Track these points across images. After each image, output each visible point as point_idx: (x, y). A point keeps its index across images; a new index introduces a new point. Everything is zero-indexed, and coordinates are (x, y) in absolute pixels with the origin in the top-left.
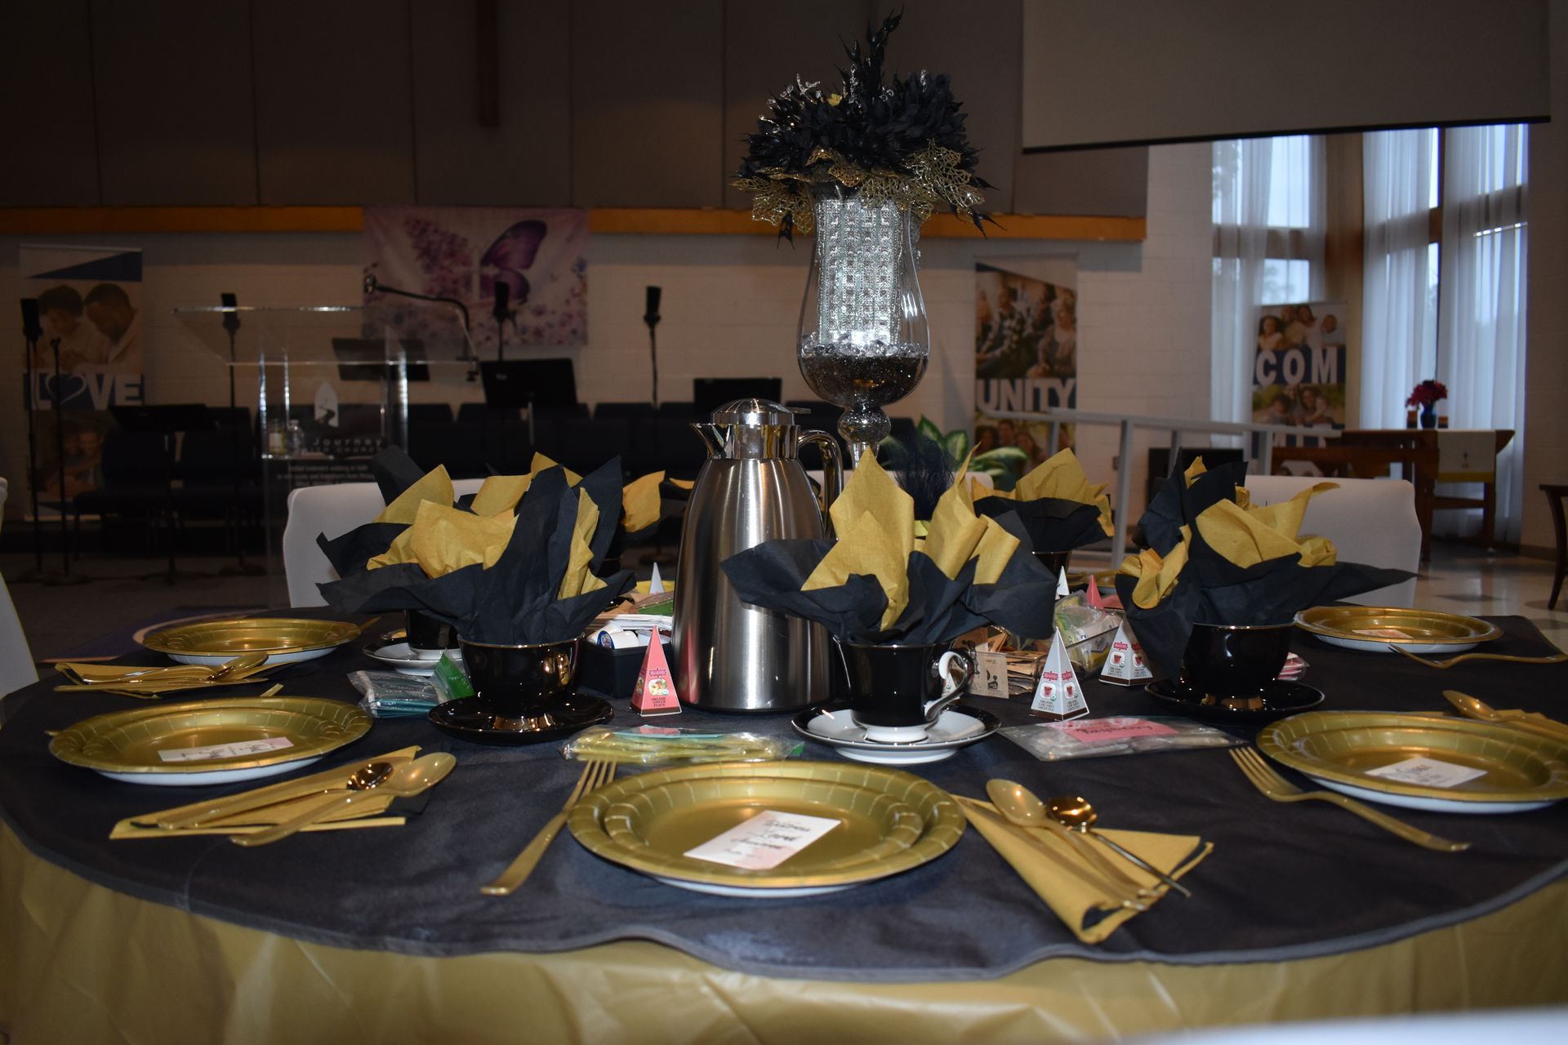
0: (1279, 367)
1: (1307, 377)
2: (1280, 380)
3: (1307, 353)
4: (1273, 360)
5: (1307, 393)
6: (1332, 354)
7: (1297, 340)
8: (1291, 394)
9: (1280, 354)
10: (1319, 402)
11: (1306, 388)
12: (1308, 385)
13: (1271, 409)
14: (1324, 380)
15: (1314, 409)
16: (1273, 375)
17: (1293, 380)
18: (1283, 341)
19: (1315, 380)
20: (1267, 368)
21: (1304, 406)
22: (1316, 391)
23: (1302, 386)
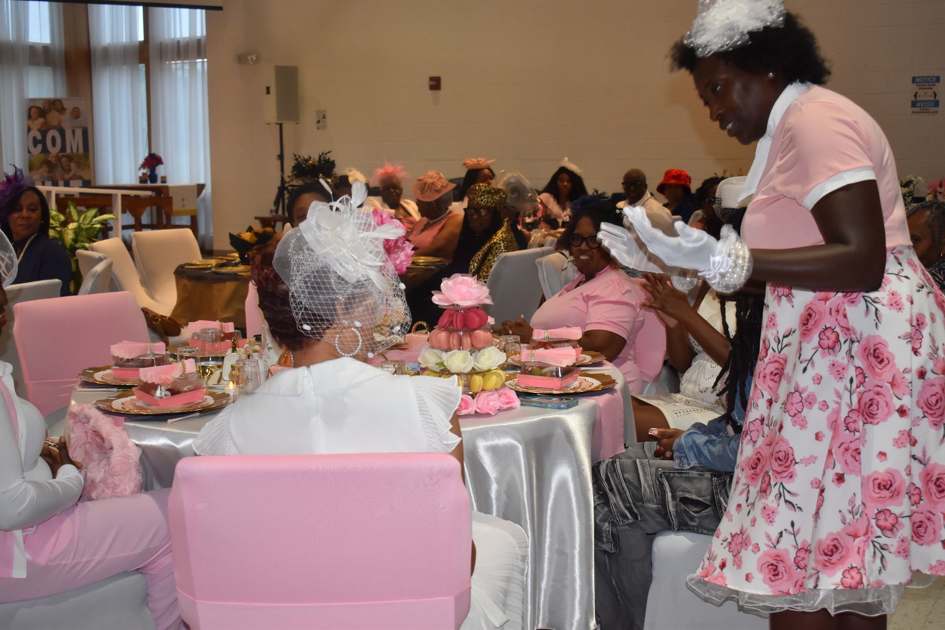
0: (43, 142)
1: (63, 149)
2: (45, 150)
3: (62, 132)
4: (39, 137)
5: (64, 160)
6: (79, 133)
7: (54, 123)
8: (53, 160)
9: (44, 133)
10: (73, 165)
11: (63, 156)
12: (64, 154)
13: (41, 170)
14: (75, 151)
15: (70, 170)
16: (40, 146)
17: (54, 151)
18: (45, 124)
19: (68, 151)
20: (36, 142)
21: (63, 168)
22: (70, 158)
23: (61, 154)
